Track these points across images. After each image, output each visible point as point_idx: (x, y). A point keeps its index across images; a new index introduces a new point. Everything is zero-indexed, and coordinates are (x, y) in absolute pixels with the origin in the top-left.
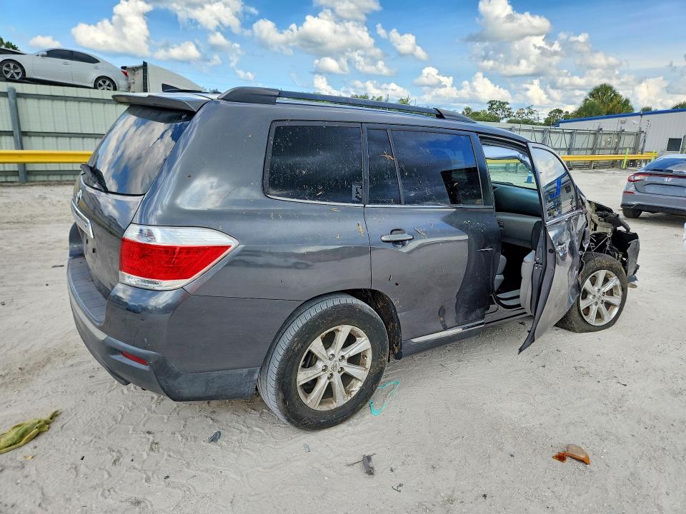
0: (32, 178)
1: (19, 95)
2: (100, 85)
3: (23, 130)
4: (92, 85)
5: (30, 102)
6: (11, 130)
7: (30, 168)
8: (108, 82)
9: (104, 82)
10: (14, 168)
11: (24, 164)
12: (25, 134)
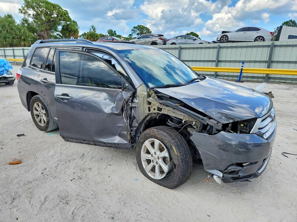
0: (218, 77)
1: (220, 47)
2: (257, 40)
3: (219, 60)
4: (253, 41)
5: (225, 50)
6: (215, 60)
7: (218, 74)
8: (261, 38)
9: (259, 38)
10: (213, 73)
11: (216, 72)
12: (219, 61)
